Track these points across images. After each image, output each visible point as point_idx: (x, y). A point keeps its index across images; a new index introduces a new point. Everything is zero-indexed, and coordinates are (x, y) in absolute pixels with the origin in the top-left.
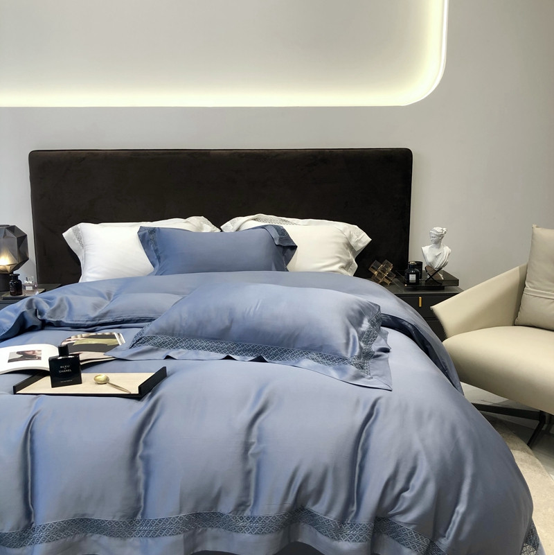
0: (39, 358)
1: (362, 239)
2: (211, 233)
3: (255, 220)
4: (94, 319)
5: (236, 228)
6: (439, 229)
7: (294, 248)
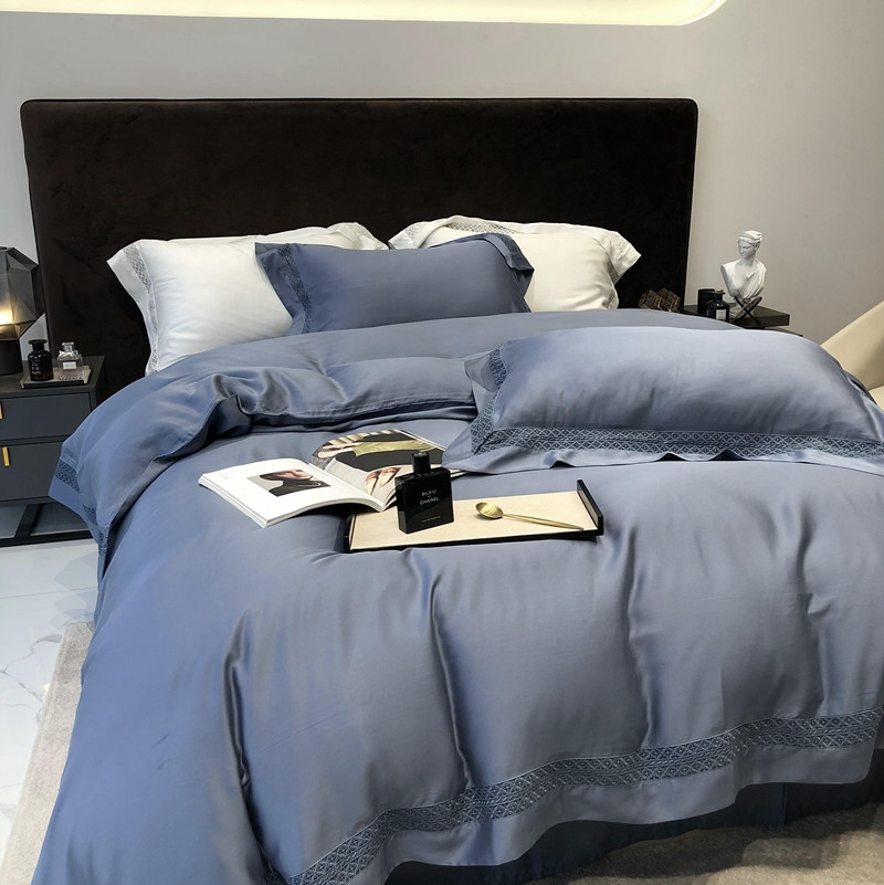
0: (324, 485)
1: (628, 255)
2: (377, 252)
3: (447, 226)
4: (346, 409)
5: (419, 242)
7: (529, 272)
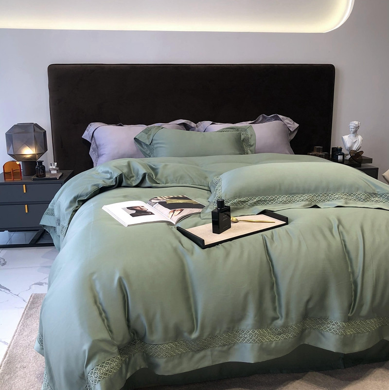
6: (356, 123)
